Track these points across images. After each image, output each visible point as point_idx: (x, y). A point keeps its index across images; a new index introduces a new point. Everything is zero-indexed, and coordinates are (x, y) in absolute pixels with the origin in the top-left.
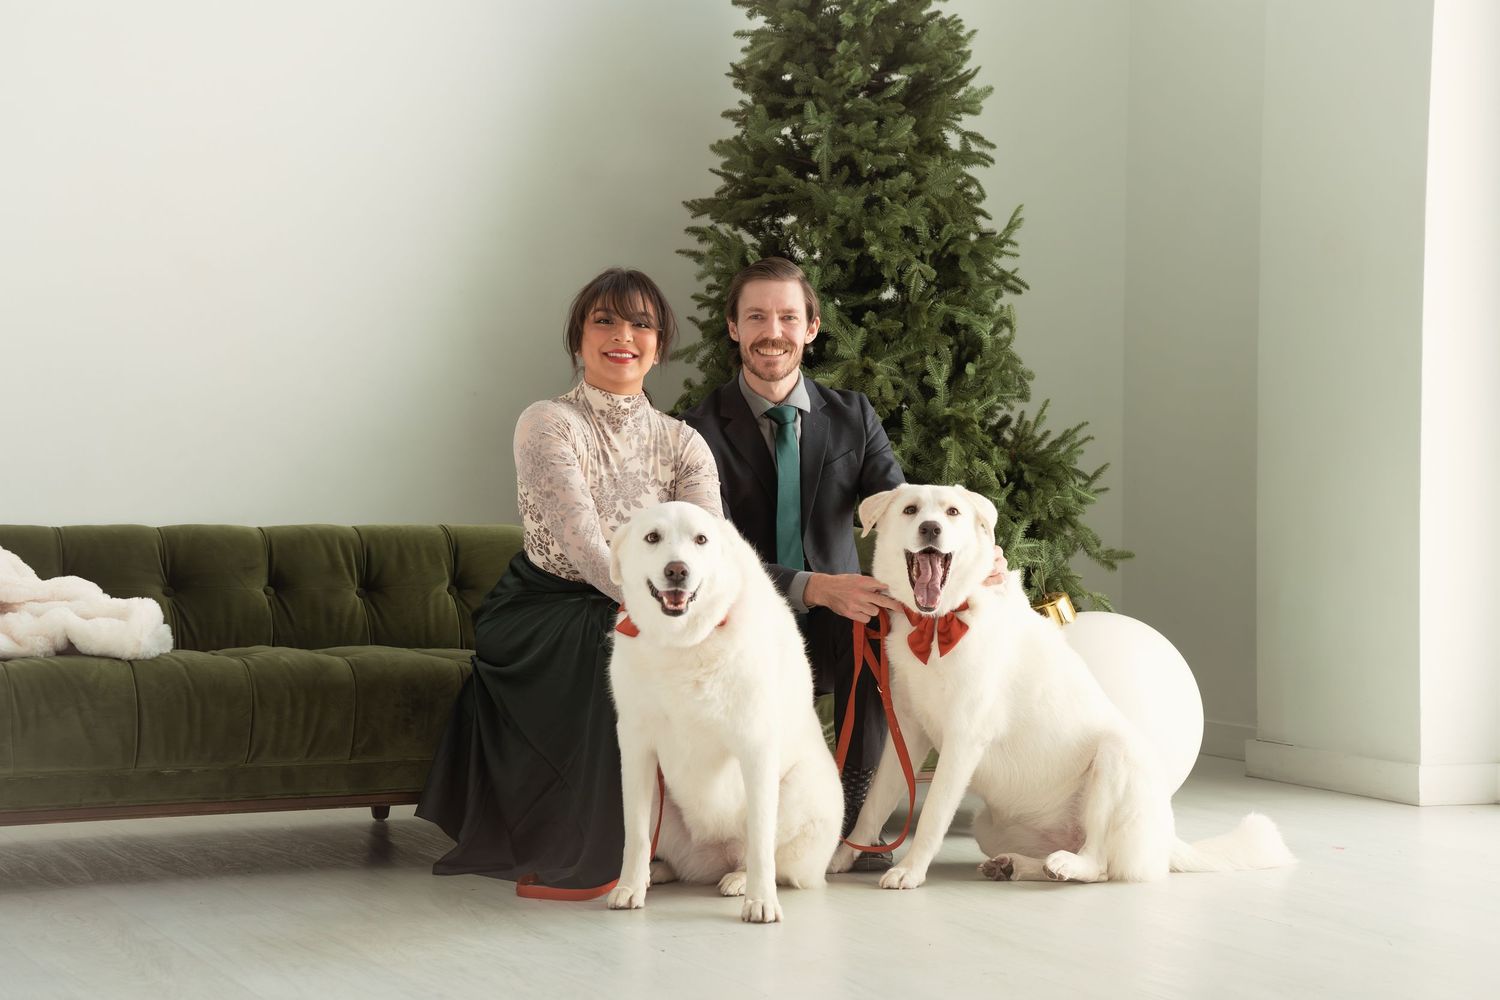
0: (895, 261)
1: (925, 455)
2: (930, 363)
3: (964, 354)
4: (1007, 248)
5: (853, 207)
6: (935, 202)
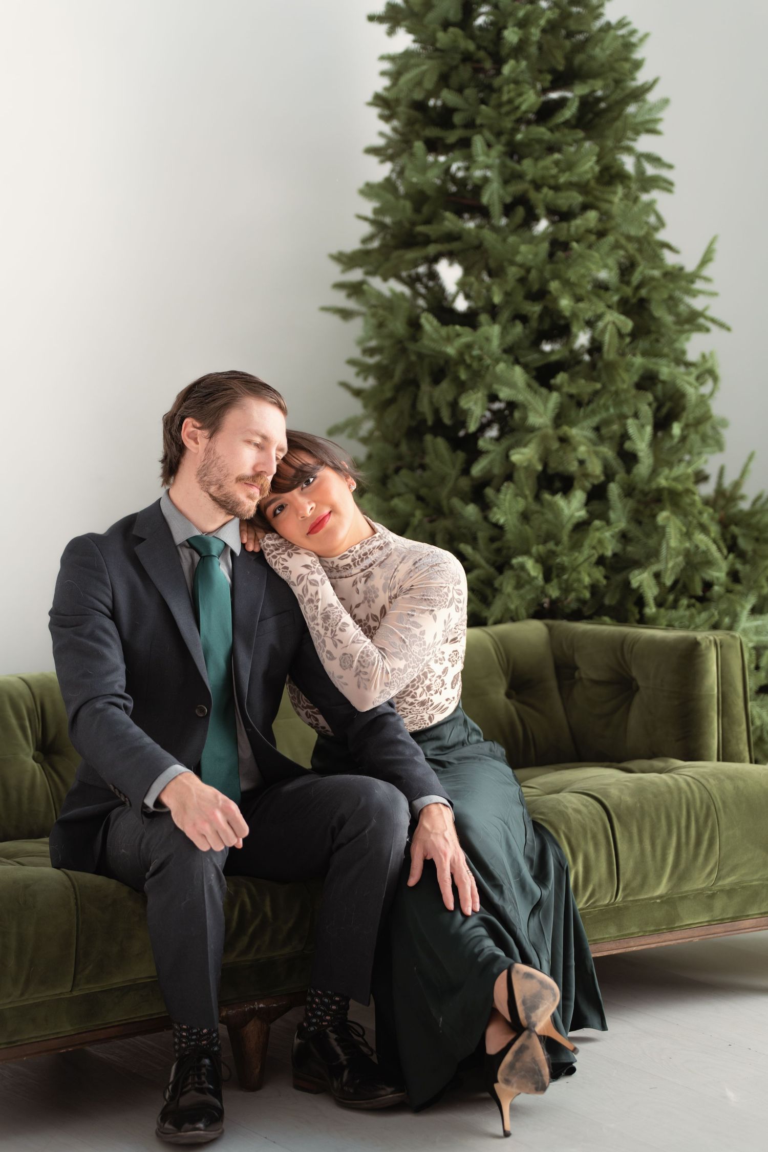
0: (586, 313)
1: (635, 531)
2: (632, 426)
3: (664, 410)
4: (699, 285)
5: (536, 255)
6: (623, 241)
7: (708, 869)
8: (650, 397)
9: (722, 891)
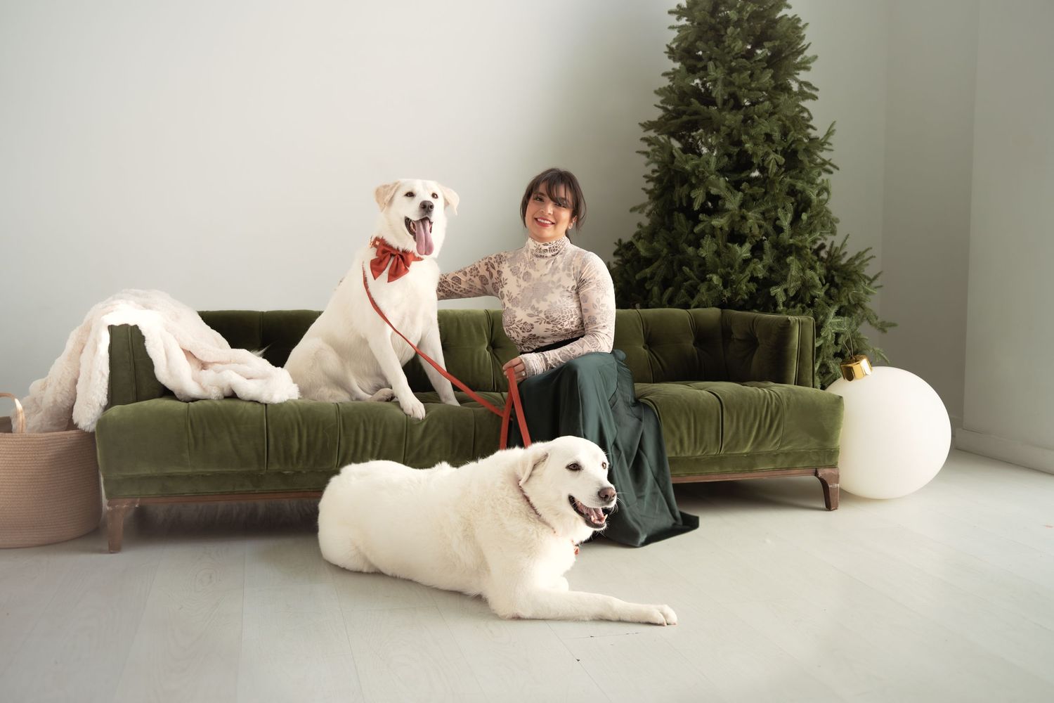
0: (760, 153)
1: (777, 267)
2: (780, 213)
3: (800, 208)
4: (826, 146)
5: (736, 122)
6: (784, 119)
7: (775, 441)
8: (793, 200)
9: (782, 453)
